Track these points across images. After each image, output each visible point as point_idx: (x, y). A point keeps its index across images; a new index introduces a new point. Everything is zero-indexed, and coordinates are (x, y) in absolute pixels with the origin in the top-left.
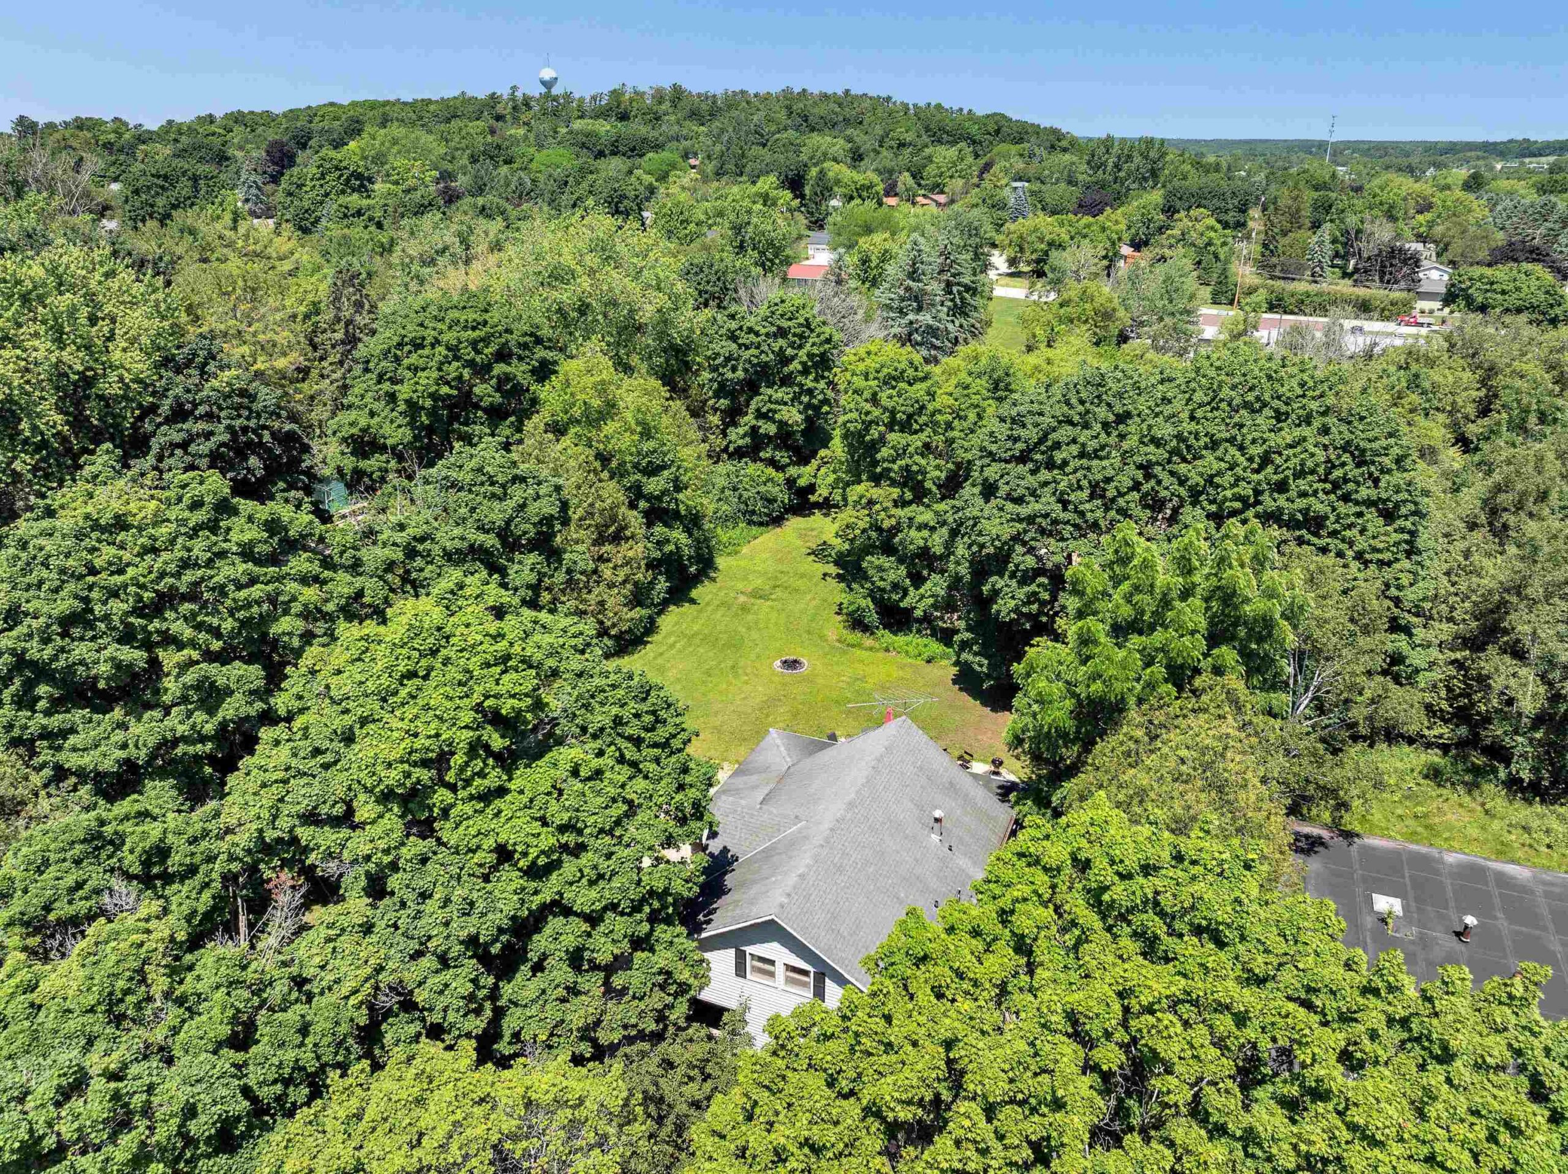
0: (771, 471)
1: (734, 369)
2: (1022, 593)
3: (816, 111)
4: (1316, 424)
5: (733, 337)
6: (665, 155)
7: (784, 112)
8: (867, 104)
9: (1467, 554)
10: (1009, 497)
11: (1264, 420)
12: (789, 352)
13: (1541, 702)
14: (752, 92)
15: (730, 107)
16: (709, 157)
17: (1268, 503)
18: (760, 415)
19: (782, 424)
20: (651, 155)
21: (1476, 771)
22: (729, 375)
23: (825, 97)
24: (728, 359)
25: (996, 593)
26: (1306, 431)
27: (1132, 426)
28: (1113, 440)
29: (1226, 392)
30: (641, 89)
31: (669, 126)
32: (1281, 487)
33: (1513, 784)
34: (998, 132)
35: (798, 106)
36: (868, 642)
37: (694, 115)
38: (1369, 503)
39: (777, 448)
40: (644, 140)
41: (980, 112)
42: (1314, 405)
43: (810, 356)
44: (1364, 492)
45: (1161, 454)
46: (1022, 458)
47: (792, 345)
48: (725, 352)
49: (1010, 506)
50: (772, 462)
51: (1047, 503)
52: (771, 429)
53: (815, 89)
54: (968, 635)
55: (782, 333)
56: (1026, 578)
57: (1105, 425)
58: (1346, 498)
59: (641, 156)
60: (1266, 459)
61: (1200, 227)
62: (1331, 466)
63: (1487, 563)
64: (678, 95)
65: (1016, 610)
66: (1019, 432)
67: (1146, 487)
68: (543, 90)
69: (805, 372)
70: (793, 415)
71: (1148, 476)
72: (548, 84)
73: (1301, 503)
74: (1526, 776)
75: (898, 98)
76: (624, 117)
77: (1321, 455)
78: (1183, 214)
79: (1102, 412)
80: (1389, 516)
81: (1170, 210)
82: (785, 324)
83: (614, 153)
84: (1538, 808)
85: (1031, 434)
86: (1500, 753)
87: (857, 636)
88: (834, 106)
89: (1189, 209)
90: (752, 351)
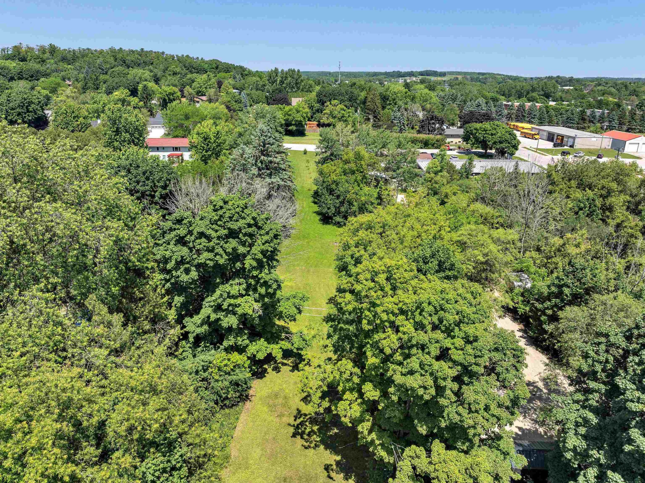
0: (234, 354)
6: (52, 79)
7: (112, 58)
8: (153, 55)
14: (93, 49)
16: (77, 80)
20: (42, 79)
23: (133, 52)
30: (31, 46)
31: (51, 64)
34: (217, 68)
35: (120, 56)
37: (64, 59)
39: (238, 335)
40: (38, 72)
41: (207, 59)
50: (232, 348)
52: (233, 320)
59: (38, 80)
61: (338, 108)
64: (53, 50)
69: (260, 266)
76: (23, 60)
78: (328, 103)
81: (321, 102)
83: (20, 79)
88: (137, 56)
89: (330, 100)
90: (206, 255)
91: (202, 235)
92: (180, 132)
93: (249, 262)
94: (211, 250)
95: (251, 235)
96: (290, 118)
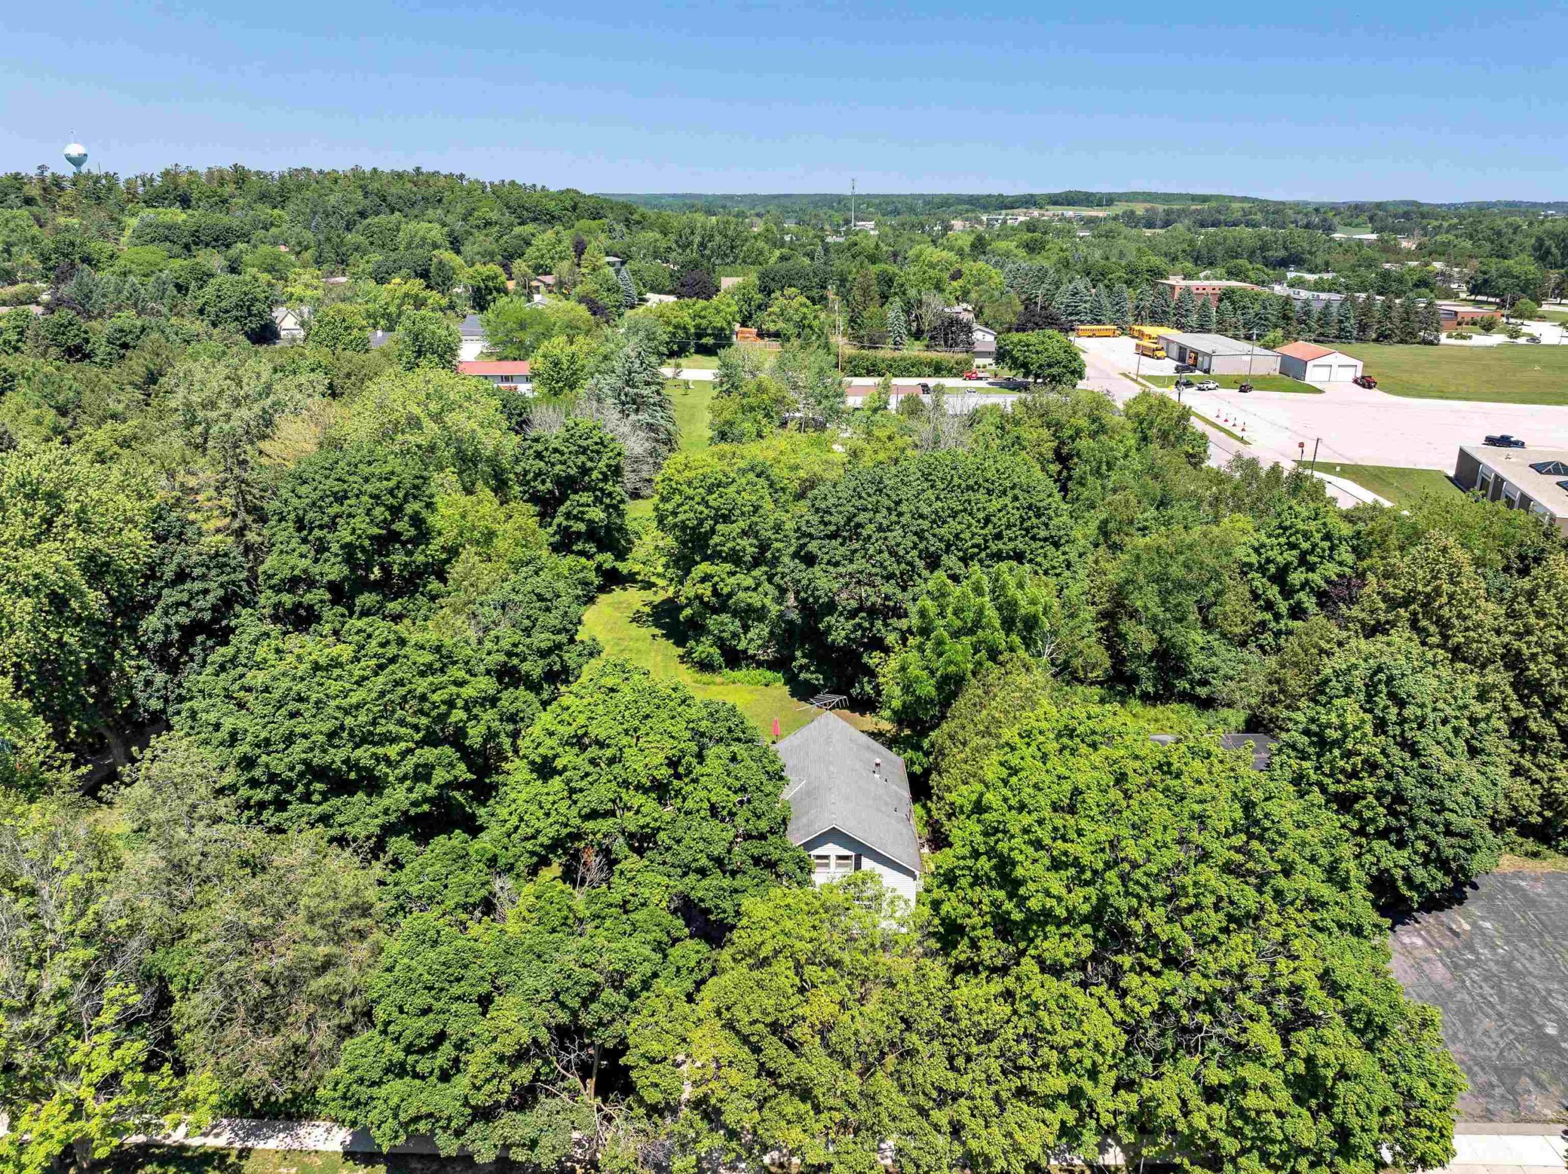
0: (583, 560)
1: (543, 482)
2: (849, 625)
3: (393, 190)
4: (1010, 494)
5: (539, 456)
8: (442, 182)
9: (1096, 562)
10: (829, 563)
11: (981, 495)
12: (589, 464)
13: (1155, 645)
14: (315, 170)
15: (300, 188)
16: (299, 244)
17: (994, 547)
18: (568, 516)
19: (591, 522)
21: (1121, 693)
22: (541, 487)
23: (400, 176)
24: (537, 475)
25: (829, 627)
26: (1007, 500)
27: (903, 508)
28: (894, 518)
29: (956, 481)
32: (998, 536)
33: (1145, 698)
34: (574, 208)
35: (374, 186)
36: (718, 679)
38: (1045, 540)
39: (586, 541)
41: (553, 189)
42: (1008, 484)
43: (608, 466)
44: (1043, 533)
45: (926, 524)
46: (833, 536)
47: (591, 460)
48: (535, 469)
49: (831, 569)
50: (582, 553)
51: (859, 564)
52: (582, 527)
53: (385, 168)
54: (805, 661)
55: (584, 450)
56: (853, 614)
57: (889, 509)
58: (1034, 538)
60: (987, 520)
61: (795, 303)
62: (1023, 520)
63: (1108, 566)
64: (241, 177)
65: (847, 637)
66: (827, 518)
67: (921, 546)
68: (74, 169)
69: (605, 479)
70: (597, 514)
71: (922, 539)
72: (77, 161)
73: (1011, 545)
74: (1151, 690)
75: (471, 175)
77: (1017, 514)
78: (778, 293)
79: (887, 502)
80: (1057, 545)
81: (766, 291)
82: (584, 443)
84: (1160, 708)
85: (838, 519)
86: (1134, 679)
87: (707, 677)
88: (409, 185)
89: (782, 288)
90: (558, 467)
91: (556, 450)
92: (511, 351)
93: (595, 475)
94: (564, 463)
95: (598, 452)
96: (704, 323)
